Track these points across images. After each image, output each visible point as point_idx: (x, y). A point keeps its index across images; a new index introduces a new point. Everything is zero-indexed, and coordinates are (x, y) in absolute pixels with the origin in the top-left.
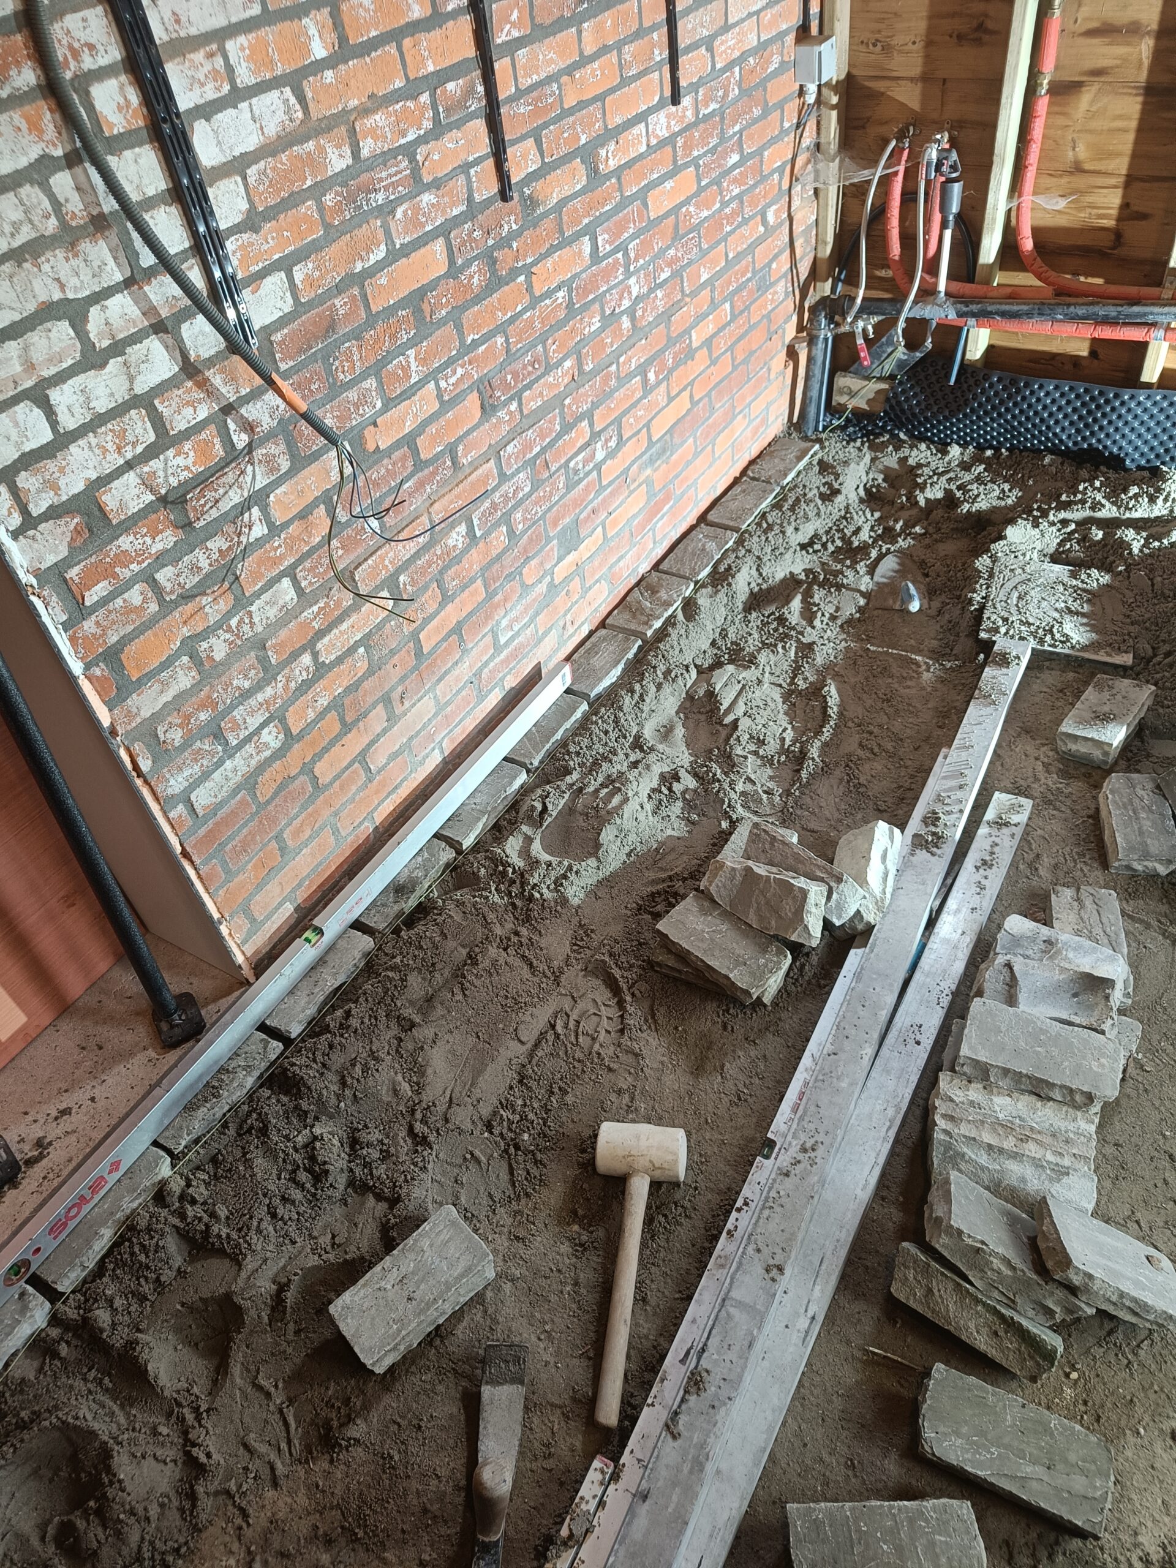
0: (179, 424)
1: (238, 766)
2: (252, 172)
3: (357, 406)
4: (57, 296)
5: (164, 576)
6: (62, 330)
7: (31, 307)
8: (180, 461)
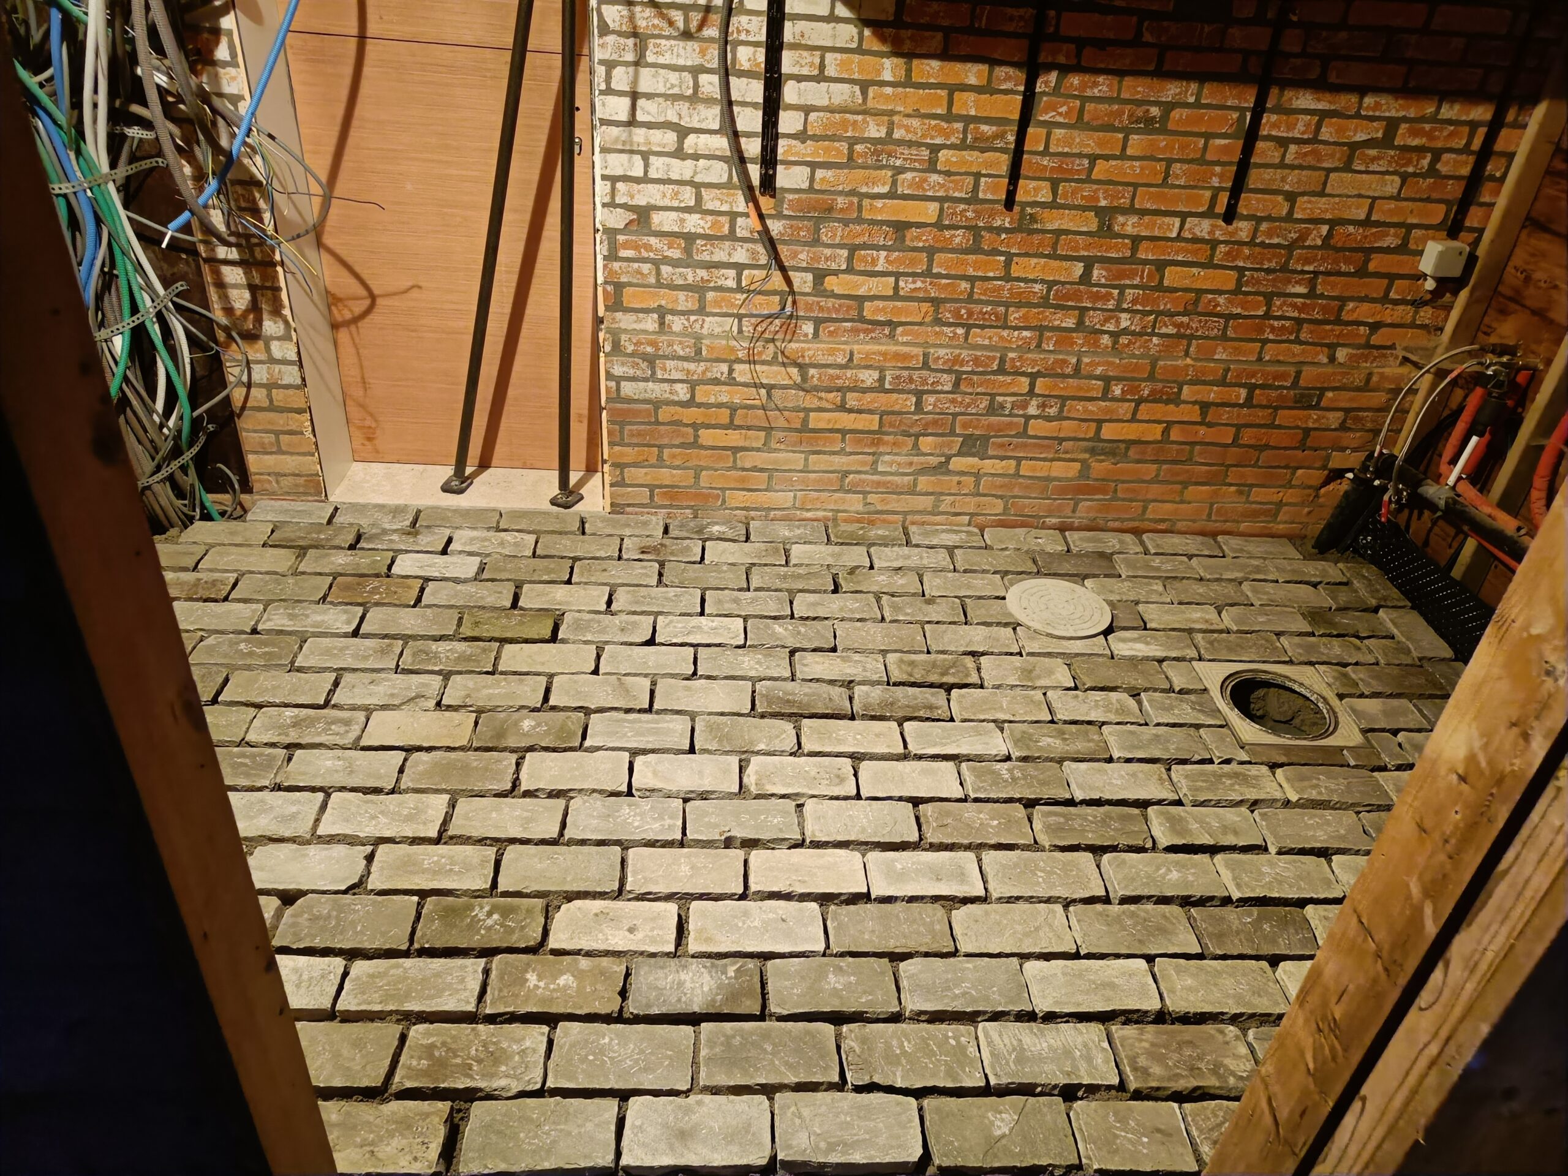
0: (709, 206)
1: (655, 390)
2: (813, 116)
3: (827, 259)
4: (675, 120)
5: (666, 270)
6: (671, 137)
7: (662, 119)
8: (702, 223)
